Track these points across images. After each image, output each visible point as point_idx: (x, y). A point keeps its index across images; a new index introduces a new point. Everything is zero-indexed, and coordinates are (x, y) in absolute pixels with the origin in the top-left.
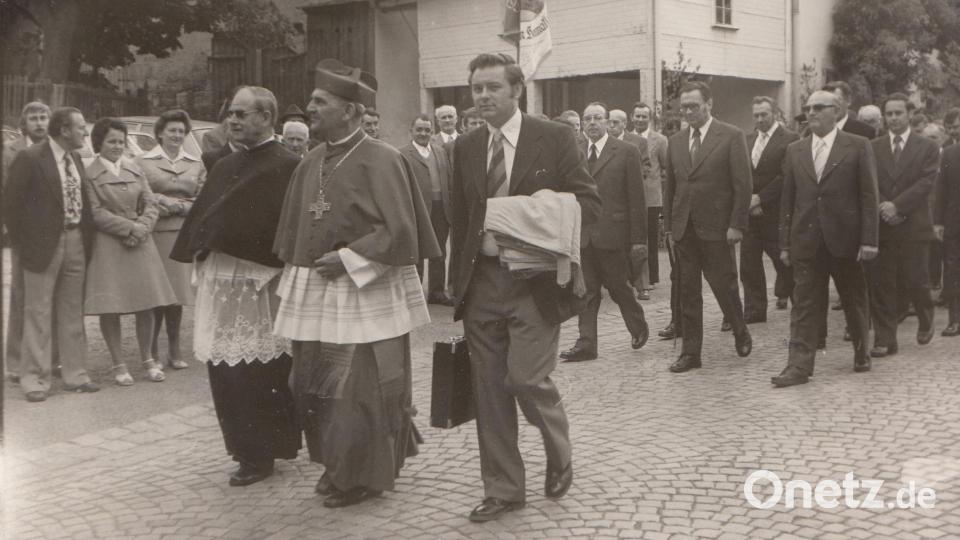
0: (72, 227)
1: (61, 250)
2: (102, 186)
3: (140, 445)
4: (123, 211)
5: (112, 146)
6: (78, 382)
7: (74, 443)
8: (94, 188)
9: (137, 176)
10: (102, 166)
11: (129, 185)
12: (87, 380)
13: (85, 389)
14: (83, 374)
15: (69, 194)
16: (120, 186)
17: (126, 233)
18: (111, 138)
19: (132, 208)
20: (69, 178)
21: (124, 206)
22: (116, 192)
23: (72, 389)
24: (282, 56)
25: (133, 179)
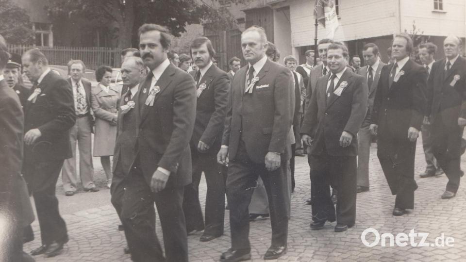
0: (81, 116)
1: (76, 127)
2: (100, 97)
3: (103, 216)
4: (110, 109)
5: (106, 79)
6: (89, 187)
7: (74, 215)
8: (97, 99)
9: (116, 92)
10: (101, 88)
11: (113, 97)
12: (94, 186)
13: (92, 190)
14: (91, 184)
15: (78, 100)
16: (108, 97)
17: (111, 120)
18: (107, 76)
19: (114, 107)
20: (79, 93)
21: (110, 107)
22: (107, 100)
23: (87, 190)
24: (236, 34)
25: (114, 93)
